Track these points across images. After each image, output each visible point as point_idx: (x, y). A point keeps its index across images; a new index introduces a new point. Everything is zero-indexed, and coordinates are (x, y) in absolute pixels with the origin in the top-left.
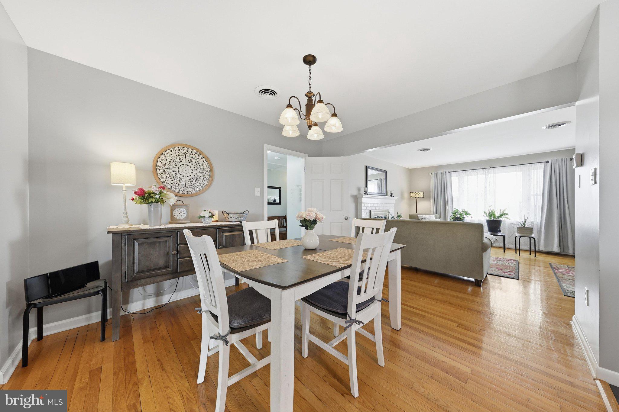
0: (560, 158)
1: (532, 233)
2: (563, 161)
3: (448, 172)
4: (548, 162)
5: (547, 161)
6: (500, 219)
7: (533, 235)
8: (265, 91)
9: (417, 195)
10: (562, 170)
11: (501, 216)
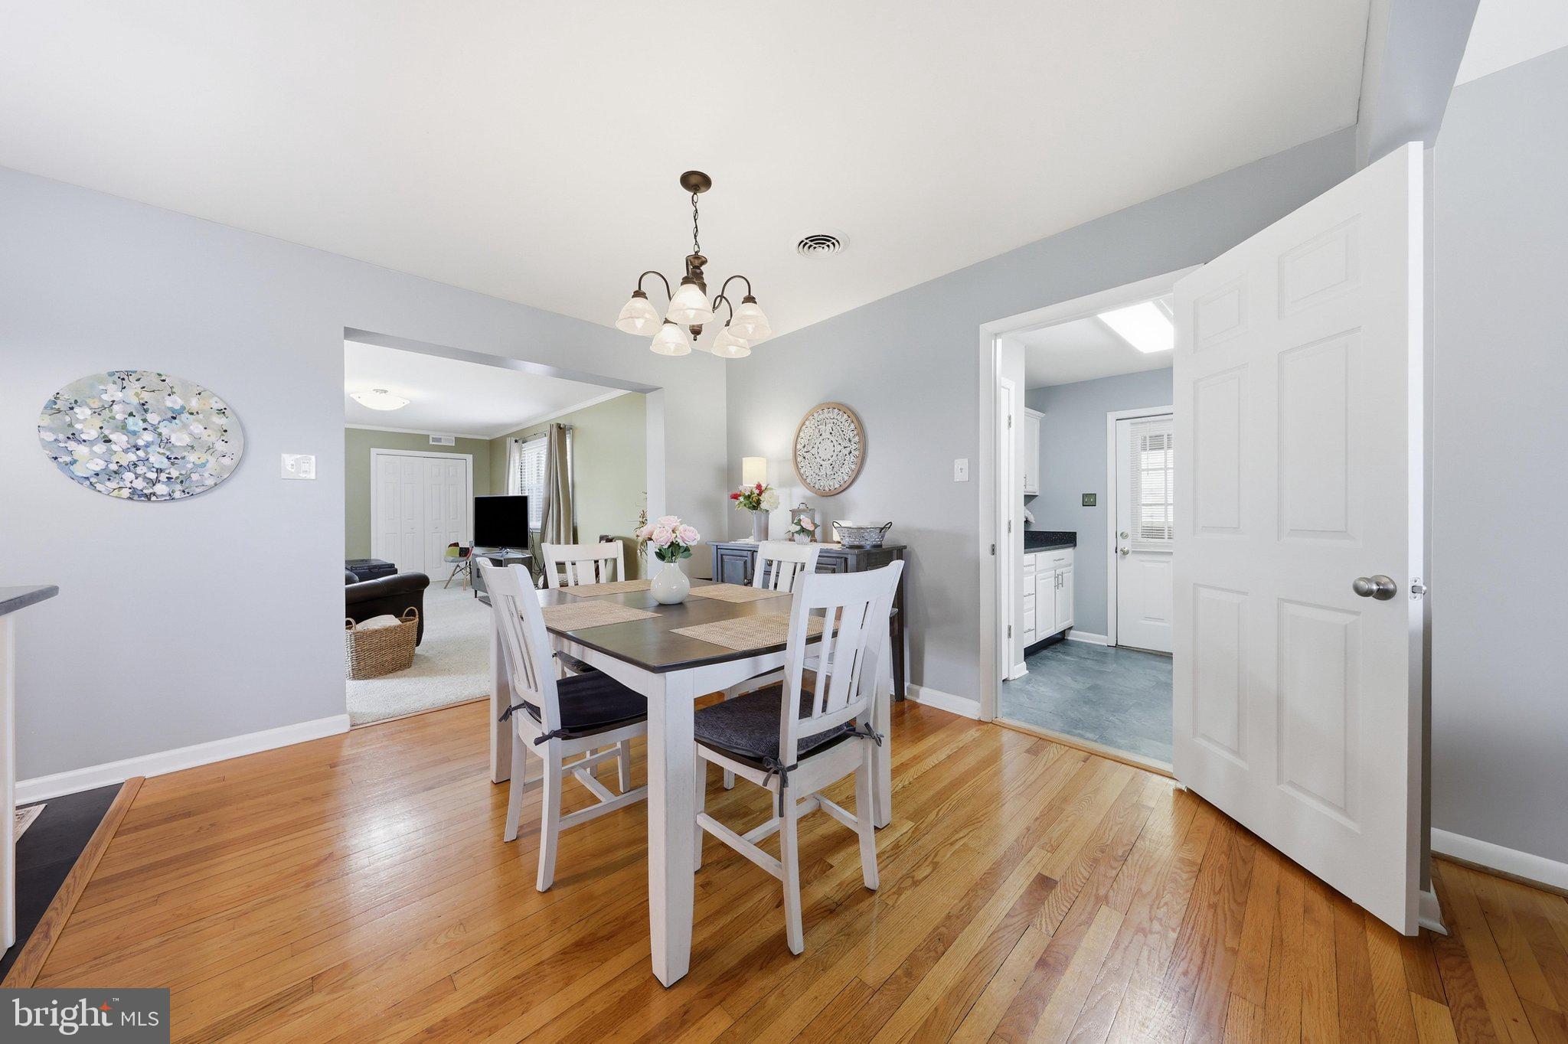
8: (816, 240)
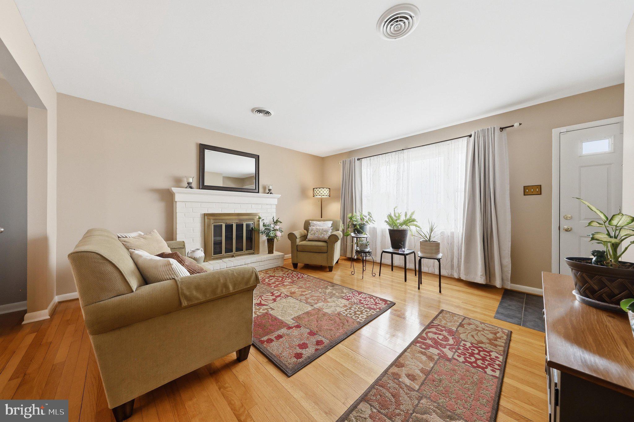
0: (486, 128)
1: (438, 252)
2: (490, 132)
3: (358, 159)
4: (470, 136)
5: (469, 134)
6: (404, 227)
7: (440, 256)
9: (321, 192)
10: (489, 148)
11: (406, 223)
